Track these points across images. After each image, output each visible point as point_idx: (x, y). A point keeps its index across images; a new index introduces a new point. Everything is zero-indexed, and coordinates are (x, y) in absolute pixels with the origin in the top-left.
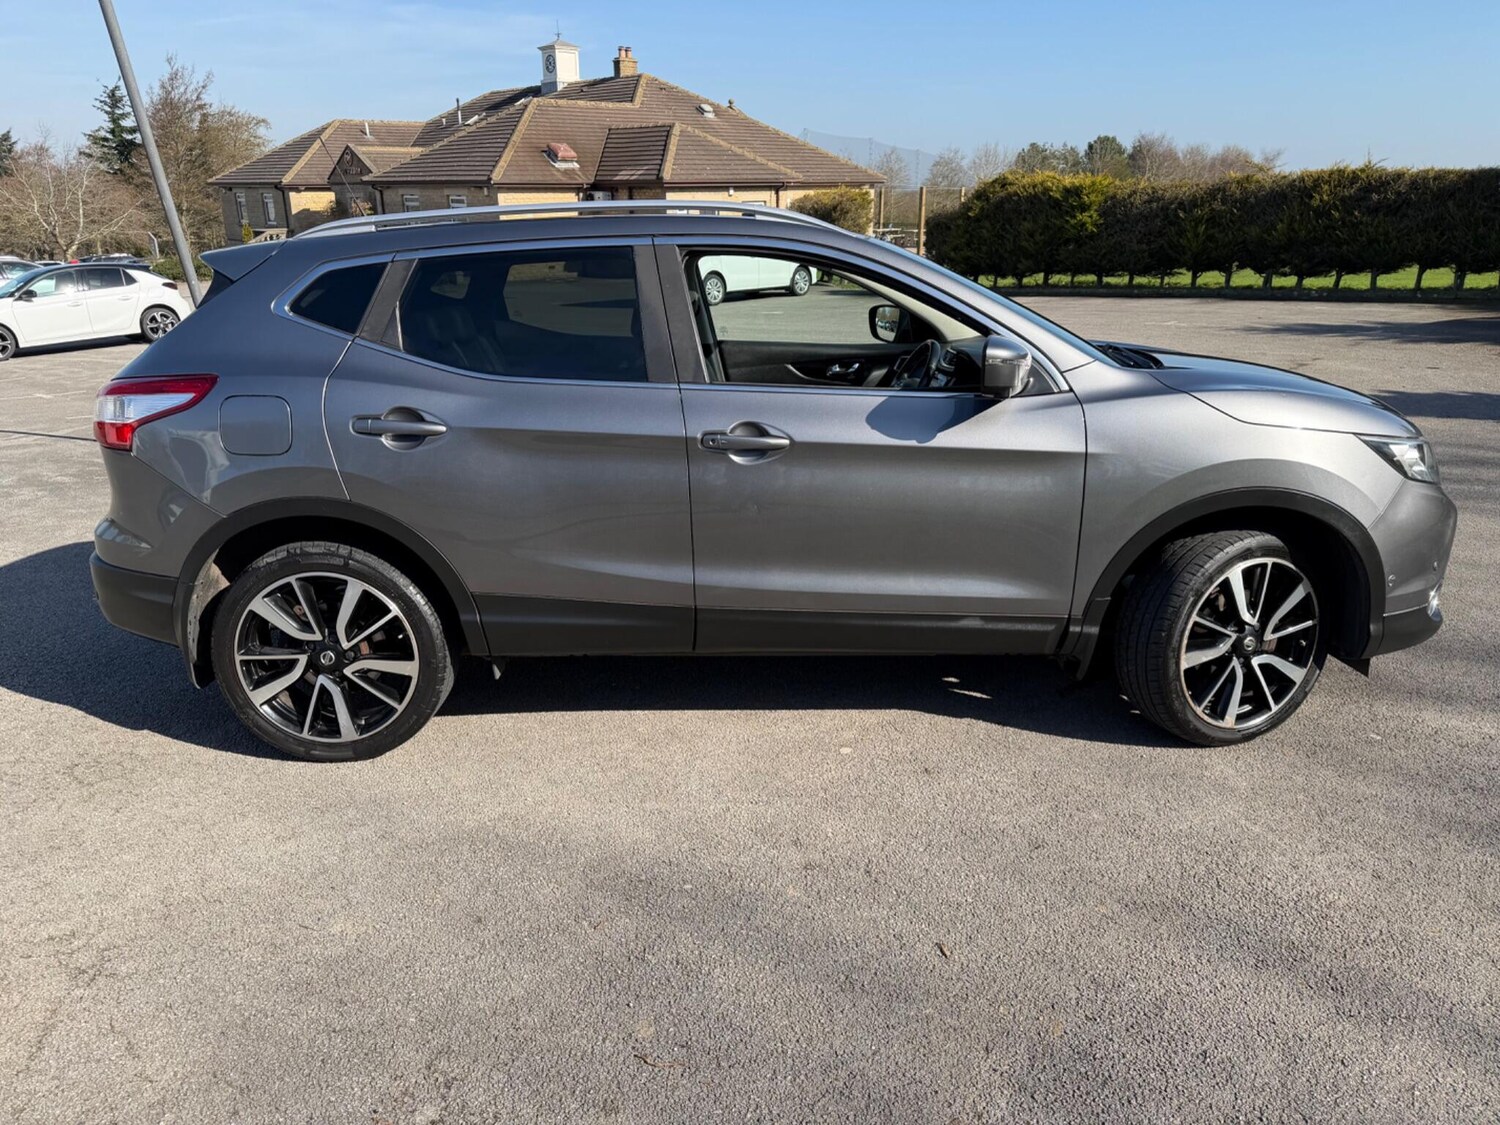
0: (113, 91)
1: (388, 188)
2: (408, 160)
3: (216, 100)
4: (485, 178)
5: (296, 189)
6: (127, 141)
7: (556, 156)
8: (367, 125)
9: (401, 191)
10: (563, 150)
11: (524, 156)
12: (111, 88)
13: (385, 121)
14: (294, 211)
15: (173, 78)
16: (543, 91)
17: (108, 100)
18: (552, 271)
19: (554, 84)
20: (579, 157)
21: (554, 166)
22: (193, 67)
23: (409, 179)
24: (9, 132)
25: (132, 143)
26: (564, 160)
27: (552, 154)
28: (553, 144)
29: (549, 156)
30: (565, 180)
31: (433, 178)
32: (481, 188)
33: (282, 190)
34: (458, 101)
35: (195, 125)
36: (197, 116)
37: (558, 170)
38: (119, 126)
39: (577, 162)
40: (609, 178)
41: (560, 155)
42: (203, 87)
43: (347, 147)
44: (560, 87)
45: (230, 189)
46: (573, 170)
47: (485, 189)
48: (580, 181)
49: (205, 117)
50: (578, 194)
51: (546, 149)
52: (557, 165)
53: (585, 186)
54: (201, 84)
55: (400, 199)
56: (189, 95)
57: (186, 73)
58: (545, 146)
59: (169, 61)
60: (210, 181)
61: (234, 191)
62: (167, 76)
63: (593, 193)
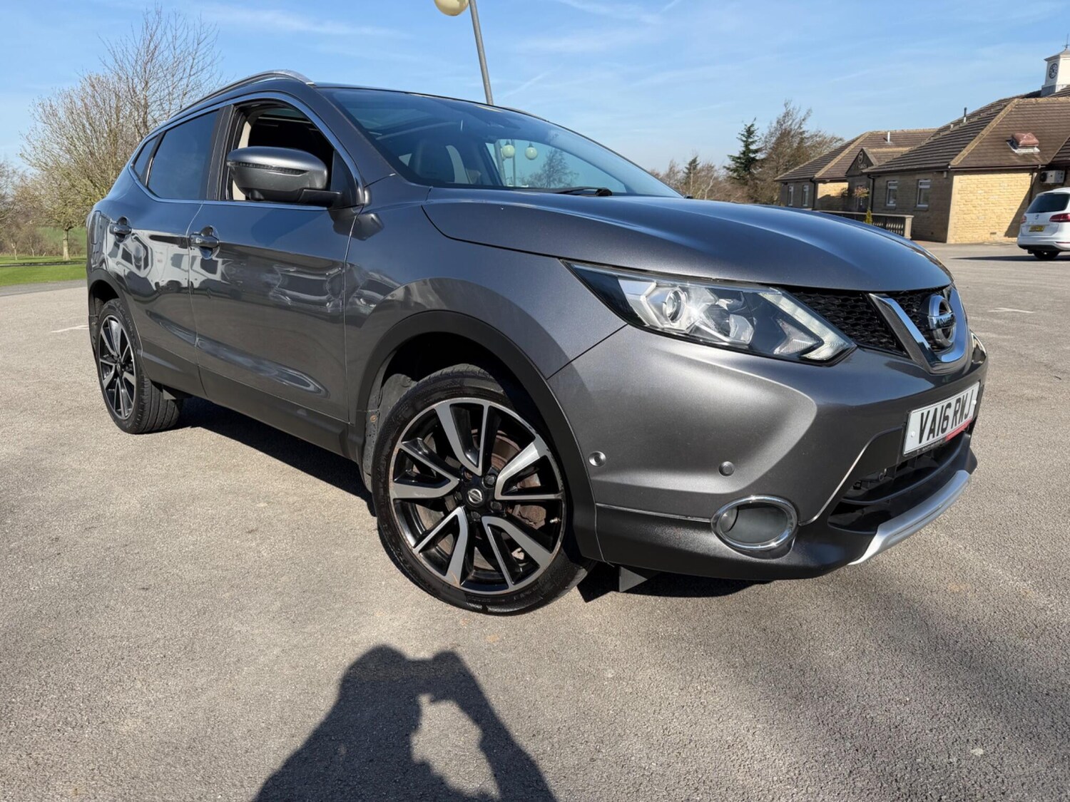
0: (749, 128)
1: (879, 176)
2: (899, 155)
3: (810, 128)
4: (945, 164)
5: (824, 181)
6: (751, 158)
7: (1018, 144)
8: (889, 133)
9: (887, 178)
10: (1026, 138)
11: (987, 146)
12: (748, 126)
13: (906, 131)
14: (819, 196)
15: (787, 114)
16: (1042, 94)
17: (746, 133)
18: (993, 236)
19: (1053, 87)
20: (1040, 144)
21: (1013, 152)
22: (800, 108)
23: (893, 169)
24: (696, 158)
25: (754, 159)
26: (1025, 146)
27: (1014, 143)
28: (1017, 134)
29: (1012, 144)
30: (1020, 162)
31: (909, 167)
32: (942, 172)
33: (814, 183)
34: (965, 109)
35: (795, 145)
36: (797, 140)
37: (1017, 155)
38: (749, 149)
39: (1037, 147)
40: (1065, 159)
41: (1021, 142)
42: (803, 120)
43: (862, 150)
44: (1058, 89)
45: (786, 184)
46: (1033, 154)
47: (945, 173)
48: (1036, 162)
49: (802, 139)
50: (1032, 174)
51: (1010, 139)
52: (1016, 151)
53: (1040, 167)
54: (803, 118)
55: (885, 184)
56: (793, 127)
57: (795, 111)
58: (1010, 136)
59: (785, 105)
60: (776, 179)
61: (789, 184)
62: (782, 115)
63: (1046, 172)
